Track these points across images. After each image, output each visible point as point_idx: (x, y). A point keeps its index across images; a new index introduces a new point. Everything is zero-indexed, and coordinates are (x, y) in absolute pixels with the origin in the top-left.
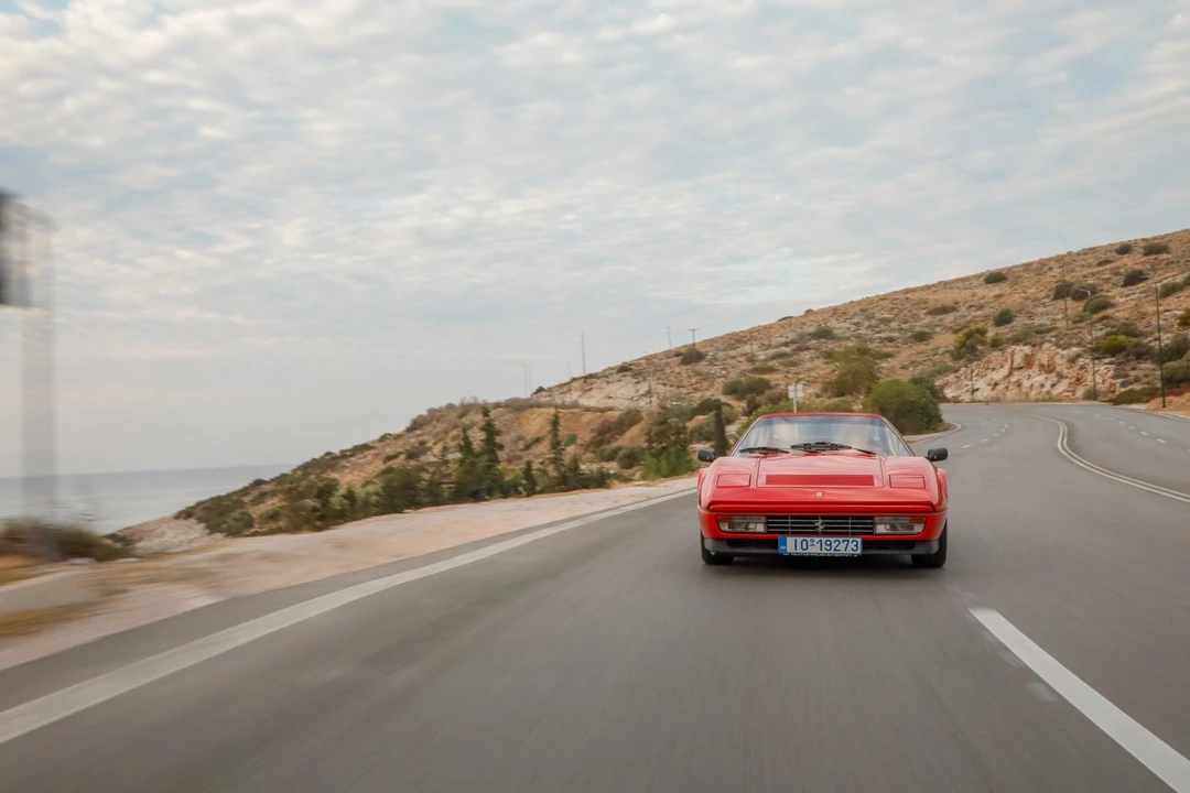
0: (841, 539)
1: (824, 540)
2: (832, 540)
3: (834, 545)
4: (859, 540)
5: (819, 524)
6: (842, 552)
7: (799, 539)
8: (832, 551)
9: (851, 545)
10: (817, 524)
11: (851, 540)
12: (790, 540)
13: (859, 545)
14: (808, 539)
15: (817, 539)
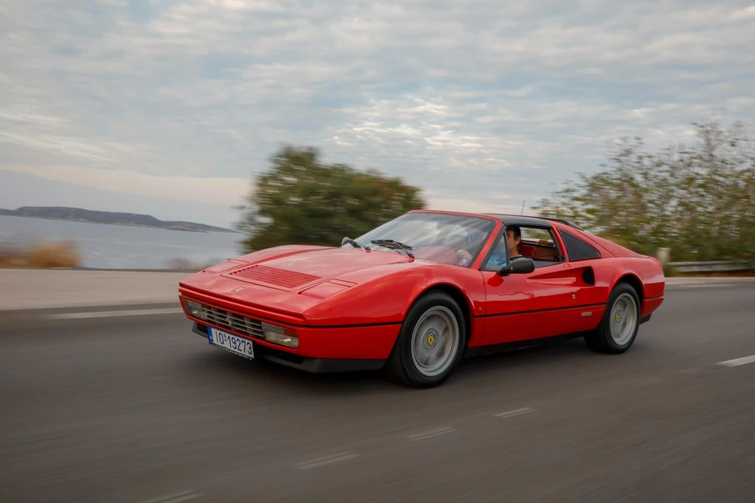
0: (241, 339)
1: (231, 336)
2: (236, 338)
3: (238, 343)
4: (251, 342)
5: (229, 319)
6: (242, 352)
7: (219, 332)
8: (237, 350)
9: (247, 347)
10: (226, 320)
11: (247, 341)
12: (214, 331)
13: (252, 349)
14: (223, 333)
15: (227, 335)
